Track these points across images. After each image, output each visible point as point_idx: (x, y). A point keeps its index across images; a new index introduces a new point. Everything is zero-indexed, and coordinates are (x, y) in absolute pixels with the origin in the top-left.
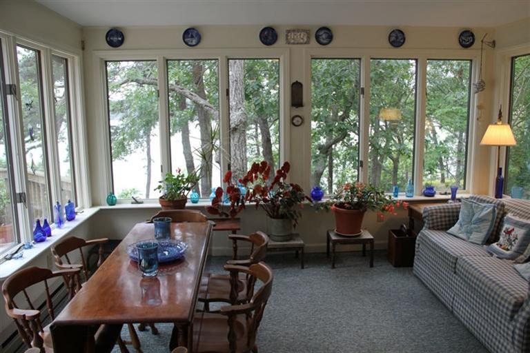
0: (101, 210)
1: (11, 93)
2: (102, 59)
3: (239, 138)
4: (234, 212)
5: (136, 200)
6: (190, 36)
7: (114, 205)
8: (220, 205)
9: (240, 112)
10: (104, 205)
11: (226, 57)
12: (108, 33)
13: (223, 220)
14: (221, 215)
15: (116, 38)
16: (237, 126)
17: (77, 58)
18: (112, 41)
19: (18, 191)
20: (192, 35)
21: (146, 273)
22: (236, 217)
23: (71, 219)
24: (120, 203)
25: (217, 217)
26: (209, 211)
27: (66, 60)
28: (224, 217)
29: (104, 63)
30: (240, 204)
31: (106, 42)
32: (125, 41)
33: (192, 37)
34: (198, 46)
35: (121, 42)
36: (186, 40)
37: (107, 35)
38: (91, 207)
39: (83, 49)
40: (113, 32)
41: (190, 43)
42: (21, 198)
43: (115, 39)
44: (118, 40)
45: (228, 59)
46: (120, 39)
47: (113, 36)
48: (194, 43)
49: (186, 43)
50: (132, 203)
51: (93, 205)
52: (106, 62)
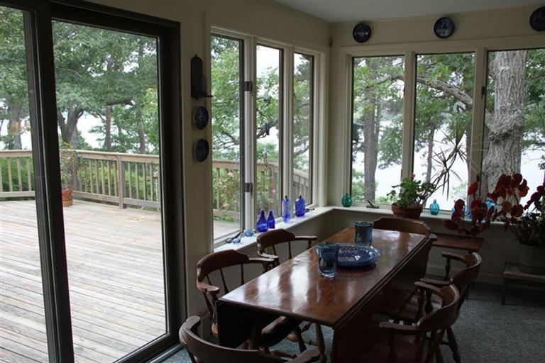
0: (335, 210)
1: (248, 90)
2: (348, 55)
3: (512, 147)
4: (476, 230)
5: (371, 204)
6: (442, 26)
7: (349, 206)
8: (461, 220)
9: (515, 115)
10: (339, 206)
11: (485, 48)
12: (355, 28)
13: (461, 238)
14: (460, 231)
15: (363, 32)
16: (510, 131)
17: (323, 55)
18: (358, 36)
19: (246, 181)
20: (445, 26)
21: (325, 273)
22: (478, 236)
23: (300, 214)
24: (355, 206)
25: (456, 233)
26: (446, 225)
27: (313, 57)
28: (463, 234)
29: (351, 59)
30: (484, 221)
31: (353, 38)
32: (371, 37)
33: (445, 27)
34: (451, 38)
35: (368, 38)
36: (438, 31)
37: (354, 31)
38: (324, 206)
39: (331, 45)
40: (360, 26)
41: (442, 35)
42: (249, 188)
43: (362, 34)
44: (366, 36)
45: (488, 52)
46: (367, 33)
47: (360, 31)
48: (446, 35)
49: (437, 34)
50: (368, 207)
51: (328, 204)
52: (353, 58)
